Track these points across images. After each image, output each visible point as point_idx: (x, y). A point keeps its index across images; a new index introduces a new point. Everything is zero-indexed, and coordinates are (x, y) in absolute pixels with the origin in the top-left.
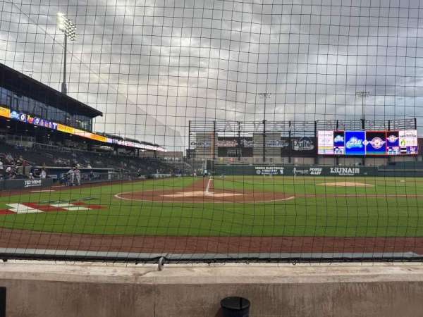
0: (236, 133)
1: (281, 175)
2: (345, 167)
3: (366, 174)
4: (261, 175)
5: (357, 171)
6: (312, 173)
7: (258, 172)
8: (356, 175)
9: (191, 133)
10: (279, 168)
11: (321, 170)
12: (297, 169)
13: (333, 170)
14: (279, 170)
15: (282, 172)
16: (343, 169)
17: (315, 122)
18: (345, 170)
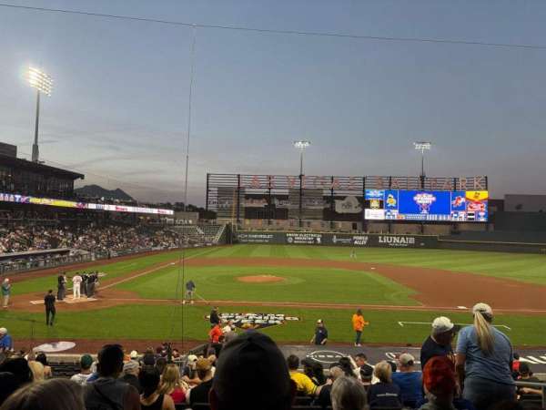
0: (266, 190)
2: (396, 236)
3: (422, 244)
4: (293, 243)
5: (412, 241)
6: (356, 242)
7: (290, 240)
8: (410, 246)
9: (210, 189)
11: (367, 238)
12: (337, 238)
13: (382, 239)
14: (315, 239)
15: (319, 240)
17: (364, 179)
18: (396, 240)
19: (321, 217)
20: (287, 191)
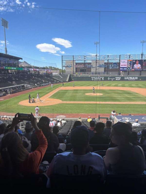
0: (84, 61)
1: (103, 81)
2: (131, 77)
3: (140, 79)
5: (137, 78)
6: (116, 79)
8: (136, 80)
9: (63, 61)
10: (102, 77)
11: (120, 78)
12: (110, 78)
13: (126, 78)
14: (102, 79)
15: (103, 79)
16: (130, 77)
17: (120, 56)
18: (131, 78)
19: (104, 70)
20: (91, 61)
